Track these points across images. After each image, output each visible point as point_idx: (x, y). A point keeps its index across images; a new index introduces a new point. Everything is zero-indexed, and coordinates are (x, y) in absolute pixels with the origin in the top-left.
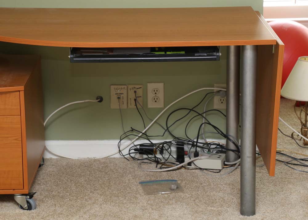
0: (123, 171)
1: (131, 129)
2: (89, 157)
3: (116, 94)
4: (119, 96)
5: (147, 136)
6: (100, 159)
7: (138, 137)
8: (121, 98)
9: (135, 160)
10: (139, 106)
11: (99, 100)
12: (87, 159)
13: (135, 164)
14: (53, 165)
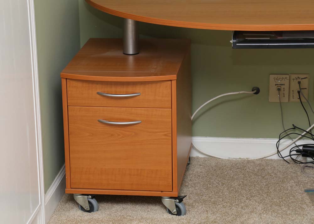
0: (283, 176)
1: (292, 127)
2: (242, 158)
3: (276, 85)
4: (280, 88)
5: (312, 135)
6: (254, 160)
7: (301, 136)
8: (282, 89)
9: (297, 163)
10: (303, 99)
11: (255, 92)
12: (239, 160)
13: (297, 168)
14: (200, 165)
